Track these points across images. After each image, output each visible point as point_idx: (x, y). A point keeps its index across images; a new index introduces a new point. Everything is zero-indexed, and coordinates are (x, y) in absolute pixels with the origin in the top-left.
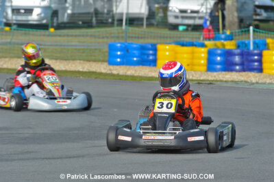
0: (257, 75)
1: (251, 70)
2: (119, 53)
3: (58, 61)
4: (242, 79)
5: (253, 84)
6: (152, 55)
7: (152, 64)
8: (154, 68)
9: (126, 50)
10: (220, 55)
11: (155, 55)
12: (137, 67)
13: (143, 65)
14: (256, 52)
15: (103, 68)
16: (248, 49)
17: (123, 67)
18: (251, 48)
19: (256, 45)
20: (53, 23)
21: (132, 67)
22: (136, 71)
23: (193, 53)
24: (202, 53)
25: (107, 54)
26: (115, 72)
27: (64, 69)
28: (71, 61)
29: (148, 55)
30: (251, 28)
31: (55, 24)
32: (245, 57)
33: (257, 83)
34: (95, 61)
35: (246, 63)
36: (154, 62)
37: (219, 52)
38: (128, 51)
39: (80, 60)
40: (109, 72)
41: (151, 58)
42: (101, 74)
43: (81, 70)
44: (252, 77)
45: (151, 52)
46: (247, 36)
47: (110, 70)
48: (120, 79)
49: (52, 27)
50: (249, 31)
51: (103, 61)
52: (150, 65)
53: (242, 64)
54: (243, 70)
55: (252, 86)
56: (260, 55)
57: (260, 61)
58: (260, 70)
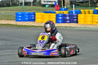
1: (73, 22)
2: (20, 16)
8: (34, 22)
10: (61, 16)
11: (35, 17)
12: (27, 22)
13: (30, 21)
14: (75, 15)
15: (13, 22)
17: (21, 22)
18: (74, 13)
21: (25, 22)
23: (50, 16)
24: (54, 16)
25: (15, 17)
26: (18, 24)
28: (1, 20)
29: (32, 17)
30: (74, 5)
32: (71, 17)
35: (71, 20)
36: (34, 20)
38: (23, 15)
39: (4, 19)
42: (12, 25)
43: (4, 23)
44: (73, 25)
46: (72, 9)
47: (16, 23)
48: (20, 27)
51: (14, 20)
54: (70, 22)
56: (77, 16)
57: (77, 19)
58: (77, 22)
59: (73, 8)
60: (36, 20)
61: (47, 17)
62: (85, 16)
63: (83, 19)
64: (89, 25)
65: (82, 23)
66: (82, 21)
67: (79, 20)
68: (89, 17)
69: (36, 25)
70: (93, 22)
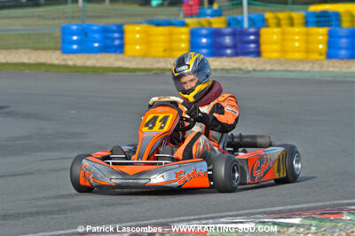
0: (255, 59)
1: (246, 53)
2: (75, 38)
4: (235, 66)
5: (249, 72)
6: (118, 38)
7: (119, 51)
8: (120, 56)
9: (84, 33)
10: (205, 36)
11: (122, 38)
12: (99, 56)
13: (107, 52)
14: (252, 30)
15: (55, 58)
16: (242, 27)
17: (80, 56)
18: (246, 25)
19: (252, 22)
21: (93, 55)
22: (97, 60)
23: (171, 34)
24: (183, 34)
25: (59, 39)
26: (70, 63)
27: (4, 61)
28: (14, 51)
29: (113, 39)
30: (245, 1)
32: (238, 37)
33: (254, 70)
35: (239, 45)
36: (120, 48)
37: (204, 32)
38: (86, 34)
39: (24, 48)
40: (63, 63)
41: (117, 42)
42: (52, 65)
43: (26, 61)
44: (248, 63)
45: (116, 35)
46: (240, 10)
47: (65, 60)
48: (78, 72)
50: (241, 3)
51: (55, 49)
52: (115, 52)
53: (234, 47)
54: (236, 54)
55: (248, 75)
56: (257, 34)
57: (257, 42)
58: (258, 53)
60: (128, 48)
61: (161, 38)
62: (283, 34)
63: (275, 43)
64: (296, 60)
65: (275, 55)
66: (275, 51)
67: (264, 47)
68: (297, 38)
69: (128, 65)
70: (308, 51)
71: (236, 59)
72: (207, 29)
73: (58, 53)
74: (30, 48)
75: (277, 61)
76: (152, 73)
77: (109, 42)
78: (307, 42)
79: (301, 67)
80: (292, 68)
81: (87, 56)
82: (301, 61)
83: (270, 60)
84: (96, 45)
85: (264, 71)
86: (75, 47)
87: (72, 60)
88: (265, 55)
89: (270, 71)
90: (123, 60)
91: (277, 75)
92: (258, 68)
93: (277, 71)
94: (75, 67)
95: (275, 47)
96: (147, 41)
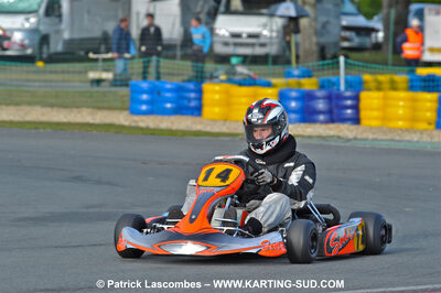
0: (354, 127)
1: (343, 120)
2: (145, 97)
3: (55, 109)
4: (332, 133)
5: (349, 140)
6: (195, 99)
7: (196, 113)
8: (198, 119)
9: (155, 92)
10: (296, 99)
11: (200, 99)
12: (173, 118)
13: (183, 114)
14: (348, 94)
15: (123, 119)
16: (339, 90)
17: (151, 117)
18: (342, 87)
19: (349, 85)
20: (41, 53)
21: (166, 117)
22: (172, 123)
23: (256, 96)
25: (126, 99)
26: (142, 125)
27: (65, 120)
28: (75, 110)
29: (189, 100)
30: (342, 59)
31: (45, 56)
32: (334, 101)
33: (355, 139)
34: (110, 108)
35: (335, 111)
36: (198, 110)
37: (294, 94)
38: (159, 93)
39: (88, 107)
40: (133, 124)
41: (193, 104)
42: (123, 127)
43: (91, 121)
44: (345, 130)
45: (193, 95)
46: (335, 71)
47: (136, 122)
48: (152, 134)
49: (41, 59)
50: (338, 63)
51: (122, 109)
52: (192, 114)
53: (329, 112)
54: (332, 121)
55: (348, 144)
56: (357, 98)
57: (356, 108)
58: (356, 120)
59: (338, 68)
60: (206, 110)
61: (244, 100)
62: (385, 98)
63: (378, 109)
64: (401, 129)
65: (375, 123)
66: (377, 118)
67: (363, 114)
68: (401, 103)
69: (208, 129)
70: (414, 119)
71: (332, 126)
72: (297, 91)
73: (126, 113)
74: (94, 107)
75: (379, 129)
76: (238, 138)
77: (185, 102)
78: (414, 109)
79: (407, 137)
80: (398, 138)
81: (159, 117)
82: (407, 130)
83: (371, 128)
84: (169, 105)
85: (366, 140)
86: (144, 107)
87: (143, 121)
88: (364, 122)
89: (374, 140)
90: (201, 123)
91: (384, 145)
92: (359, 137)
93: (382, 140)
94: (148, 129)
95: (375, 114)
96: (228, 103)
